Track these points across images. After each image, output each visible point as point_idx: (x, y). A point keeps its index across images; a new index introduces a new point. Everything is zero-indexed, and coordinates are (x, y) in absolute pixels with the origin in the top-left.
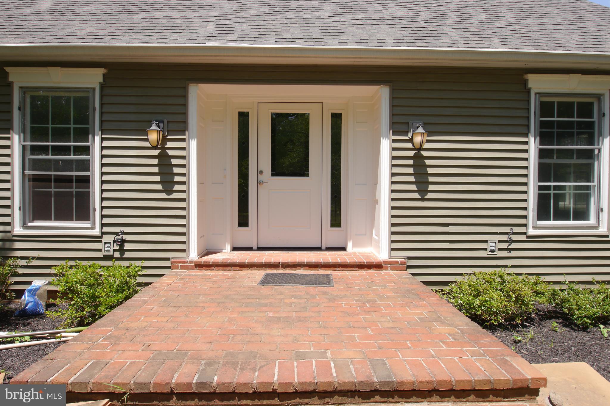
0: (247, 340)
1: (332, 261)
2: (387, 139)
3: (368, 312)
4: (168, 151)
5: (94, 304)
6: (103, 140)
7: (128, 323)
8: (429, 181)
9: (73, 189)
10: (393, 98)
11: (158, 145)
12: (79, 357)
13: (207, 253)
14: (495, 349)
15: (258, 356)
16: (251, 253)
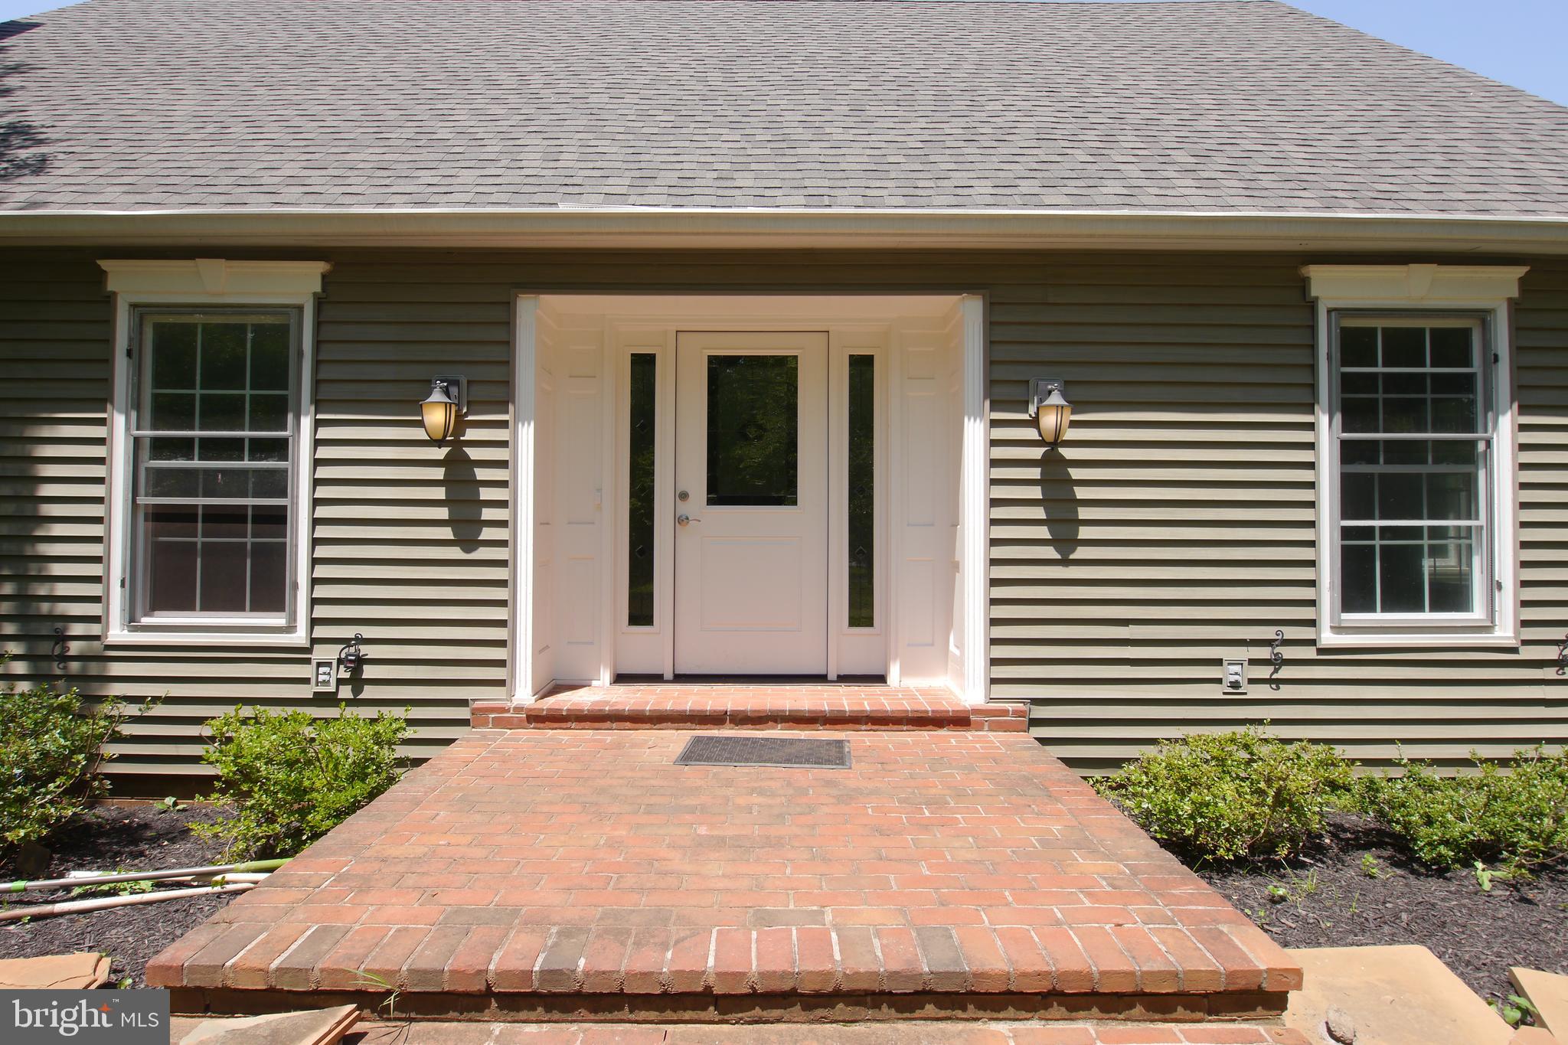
0: (649, 885)
1: (851, 709)
2: (978, 420)
3: (925, 827)
4: (467, 450)
5: (296, 806)
6: (318, 424)
7: (384, 847)
8: (1080, 518)
9: (246, 538)
10: (991, 325)
11: (445, 436)
12: (285, 918)
13: (554, 688)
14: (1200, 908)
15: (673, 918)
16: (659, 688)
